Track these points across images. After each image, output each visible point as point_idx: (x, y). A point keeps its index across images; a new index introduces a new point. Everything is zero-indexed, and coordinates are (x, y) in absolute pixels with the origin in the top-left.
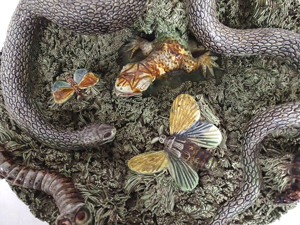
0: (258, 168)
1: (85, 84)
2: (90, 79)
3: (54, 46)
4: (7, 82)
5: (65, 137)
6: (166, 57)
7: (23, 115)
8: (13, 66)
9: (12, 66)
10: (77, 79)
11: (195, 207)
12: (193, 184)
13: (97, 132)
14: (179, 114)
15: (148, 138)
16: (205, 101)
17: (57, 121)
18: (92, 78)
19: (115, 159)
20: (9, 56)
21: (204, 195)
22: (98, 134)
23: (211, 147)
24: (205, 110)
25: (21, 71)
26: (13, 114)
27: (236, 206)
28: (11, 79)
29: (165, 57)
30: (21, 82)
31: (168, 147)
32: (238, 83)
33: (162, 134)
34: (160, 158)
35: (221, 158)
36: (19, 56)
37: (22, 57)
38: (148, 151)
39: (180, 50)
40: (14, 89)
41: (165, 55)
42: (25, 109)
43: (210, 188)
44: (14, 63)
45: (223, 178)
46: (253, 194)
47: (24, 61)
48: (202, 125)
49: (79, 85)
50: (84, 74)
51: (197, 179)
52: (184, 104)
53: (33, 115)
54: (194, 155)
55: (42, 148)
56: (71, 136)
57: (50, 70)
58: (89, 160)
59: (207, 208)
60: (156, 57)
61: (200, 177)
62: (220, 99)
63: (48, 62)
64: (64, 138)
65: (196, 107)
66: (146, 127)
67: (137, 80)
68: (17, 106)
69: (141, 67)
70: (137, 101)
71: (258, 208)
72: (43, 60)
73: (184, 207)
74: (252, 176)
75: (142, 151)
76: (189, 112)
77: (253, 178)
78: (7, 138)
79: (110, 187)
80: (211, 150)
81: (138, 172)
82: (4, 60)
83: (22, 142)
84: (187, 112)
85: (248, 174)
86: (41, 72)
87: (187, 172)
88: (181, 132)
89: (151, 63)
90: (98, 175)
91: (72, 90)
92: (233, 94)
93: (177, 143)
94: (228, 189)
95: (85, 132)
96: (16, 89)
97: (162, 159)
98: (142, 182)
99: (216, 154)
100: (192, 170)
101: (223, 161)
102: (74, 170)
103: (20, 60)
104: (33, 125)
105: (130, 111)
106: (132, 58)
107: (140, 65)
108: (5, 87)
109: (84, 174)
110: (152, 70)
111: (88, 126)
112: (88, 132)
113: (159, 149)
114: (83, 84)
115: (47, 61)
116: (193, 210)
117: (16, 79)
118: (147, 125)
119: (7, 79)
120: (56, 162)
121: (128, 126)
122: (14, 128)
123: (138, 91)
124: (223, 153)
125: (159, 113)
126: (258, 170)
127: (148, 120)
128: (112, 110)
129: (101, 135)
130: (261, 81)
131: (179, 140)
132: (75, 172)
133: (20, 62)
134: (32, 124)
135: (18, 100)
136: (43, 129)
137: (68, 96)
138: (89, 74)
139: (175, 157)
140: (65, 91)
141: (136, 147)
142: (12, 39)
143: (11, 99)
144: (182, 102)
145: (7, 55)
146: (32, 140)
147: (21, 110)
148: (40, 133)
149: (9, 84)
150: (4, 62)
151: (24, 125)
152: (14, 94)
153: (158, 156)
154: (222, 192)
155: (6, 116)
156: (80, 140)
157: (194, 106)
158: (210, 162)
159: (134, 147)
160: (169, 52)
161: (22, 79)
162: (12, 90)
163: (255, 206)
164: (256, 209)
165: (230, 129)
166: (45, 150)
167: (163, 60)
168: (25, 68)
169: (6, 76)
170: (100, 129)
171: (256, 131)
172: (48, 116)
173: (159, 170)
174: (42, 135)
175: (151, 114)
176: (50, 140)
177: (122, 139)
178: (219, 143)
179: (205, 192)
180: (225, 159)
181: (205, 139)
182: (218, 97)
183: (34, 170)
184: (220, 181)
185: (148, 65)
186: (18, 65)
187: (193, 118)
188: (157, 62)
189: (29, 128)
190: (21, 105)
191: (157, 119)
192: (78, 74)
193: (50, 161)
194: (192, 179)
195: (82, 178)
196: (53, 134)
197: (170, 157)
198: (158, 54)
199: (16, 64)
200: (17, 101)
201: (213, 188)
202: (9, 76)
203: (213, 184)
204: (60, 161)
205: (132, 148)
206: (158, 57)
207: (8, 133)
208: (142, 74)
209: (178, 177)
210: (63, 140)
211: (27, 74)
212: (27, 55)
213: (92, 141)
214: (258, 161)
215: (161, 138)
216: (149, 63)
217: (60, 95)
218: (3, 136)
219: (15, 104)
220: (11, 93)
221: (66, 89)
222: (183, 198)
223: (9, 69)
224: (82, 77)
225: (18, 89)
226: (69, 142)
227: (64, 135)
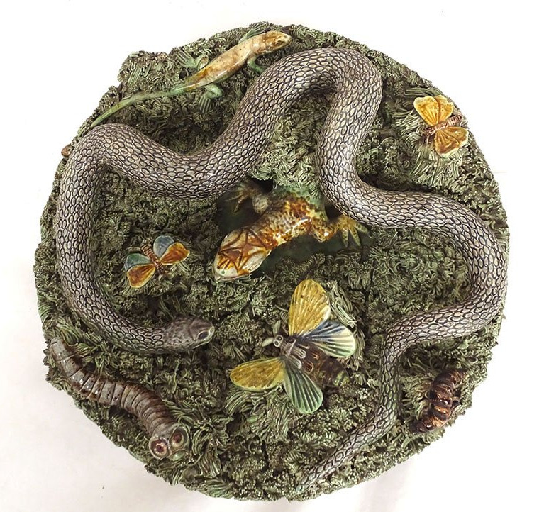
0: (397, 388)
1: (169, 258)
3: (123, 198)
4: (68, 260)
6: (287, 222)
7: (91, 306)
8: (75, 236)
9: (73, 236)
10: (159, 250)
11: (315, 434)
12: (315, 405)
13: (189, 331)
14: (303, 308)
15: (258, 338)
16: (339, 291)
17: (129, 311)
18: (179, 251)
19: (211, 366)
20: (69, 222)
21: (328, 419)
22: (190, 334)
23: (342, 357)
24: (337, 305)
25: (84, 242)
26: (77, 304)
27: (365, 435)
28: (73, 255)
29: (285, 222)
30: (85, 258)
31: (285, 353)
32: (390, 262)
33: (278, 334)
34: (273, 369)
35: (355, 371)
38: (257, 357)
39: (309, 212)
40: (77, 269)
41: (285, 219)
42: (93, 297)
43: (336, 411)
45: (355, 399)
46: (387, 420)
47: (87, 227)
48: (331, 327)
49: (161, 259)
50: (168, 244)
51: (321, 399)
52: (309, 295)
53: (103, 305)
54: (318, 367)
55: (114, 350)
56: (154, 335)
57: (118, 233)
58: (177, 369)
59: (330, 436)
60: (273, 222)
61: (326, 396)
62: (364, 283)
63: (116, 223)
64: (145, 338)
65: (324, 301)
66: (256, 320)
67: (245, 259)
68: (82, 293)
69: (251, 238)
70: (243, 282)
71: (394, 438)
72: (109, 219)
73: (302, 434)
74: (388, 398)
75: (250, 356)
76: (315, 306)
77: (389, 400)
78: (74, 337)
79: (206, 406)
80: (343, 361)
81: (243, 387)
82: (62, 227)
83: (90, 342)
84: (313, 306)
85: (385, 394)
86: (105, 238)
87: (308, 389)
88: (304, 333)
89: (265, 232)
90: (189, 389)
91: (151, 267)
92: (383, 278)
93: (297, 349)
94: (360, 413)
95: (172, 331)
96: (80, 269)
97: (275, 370)
98: (248, 401)
99: (348, 367)
100: (315, 386)
101: (357, 376)
102: (157, 381)
103: (82, 226)
104: (105, 320)
105: (233, 297)
106: (237, 211)
107: (250, 234)
108: (65, 266)
109: (171, 387)
110: (267, 242)
111: (177, 323)
112: (177, 330)
113: (273, 354)
114: (166, 259)
115: (114, 221)
116: (313, 438)
117: (79, 254)
118: (257, 318)
119: (67, 254)
120: (133, 370)
121: (229, 320)
122: (78, 323)
123: (245, 273)
124: (358, 365)
125: (275, 302)
126: (397, 390)
127: (259, 311)
128: (207, 294)
129: (194, 336)
130: (419, 265)
131: (300, 345)
132: (158, 384)
133: (83, 228)
134: (104, 318)
136: (117, 325)
137: (147, 276)
138: (176, 245)
139: (295, 368)
140: (145, 269)
141: (241, 351)
142: (72, 197)
143: (73, 283)
144: (307, 291)
145: (65, 220)
146: (103, 340)
147: (87, 299)
148: (114, 331)
149: (70, 262)
150: (62, 230)
151: (92, 320)
152: (77, 276)
153: (270, 366)
154: (352, 417)
155: (62, 304)
156: (166, 341)
157: (323, 298)
158: (339, 377)
159: (237, 350)
160: (293, 215)
161: (86, 253)
162: (75, 270)
163: (390, 435)
164: (390, 439)
165: (374, 331)
166: (118, 354)
167: (282, 226)
168: (87, 236)
169: (66, 251)
170: (193, 327)
171: (394, 342)
172: (118, 304)
173: (271, 386)
174: (116, 334)
175: (263, 303)
176: (126, 340)
177: (221, 338)
178: (352, 353)
179: (330, 417)
180: (360, 373)
181: (334, 346)
182: (361, 281)
183: (111, 381)
184: (352, 402)
185: (261, 234)
186: (80, 234)
187: (321, 316)
188: (274, 229)
189: (99, 324)
190: (87, 292)
191: (272, 311)
192: (161, 244)
193: (126, 369)
194: (314, 398)
195: (168, 392)
196: (129, 332)
197: (287, 368)
198: (277, 217)
199: (78, 232)
200: (82, 286)
201: (340, 411)
202: (70, 251)
203: (342, 406)
204: (139, 369)
205: (235, 351)
206: (276, 221)
207: (74, 331)
208: (252, 249)
209: (295, 395)
210: (143, 340)
212: (90, 217)
213: (182, 344)
214: (398, 378)
215: (276, 340)
216: (263, 231)
217: (136, 276)
218: (68, 334)
219: (80, 291)
220: (73, 275)
222: (301, 423)
223: (69, 240)
224: (166, 249)
225: (82, 269)
226: (151, 343)
227: (144, 334)
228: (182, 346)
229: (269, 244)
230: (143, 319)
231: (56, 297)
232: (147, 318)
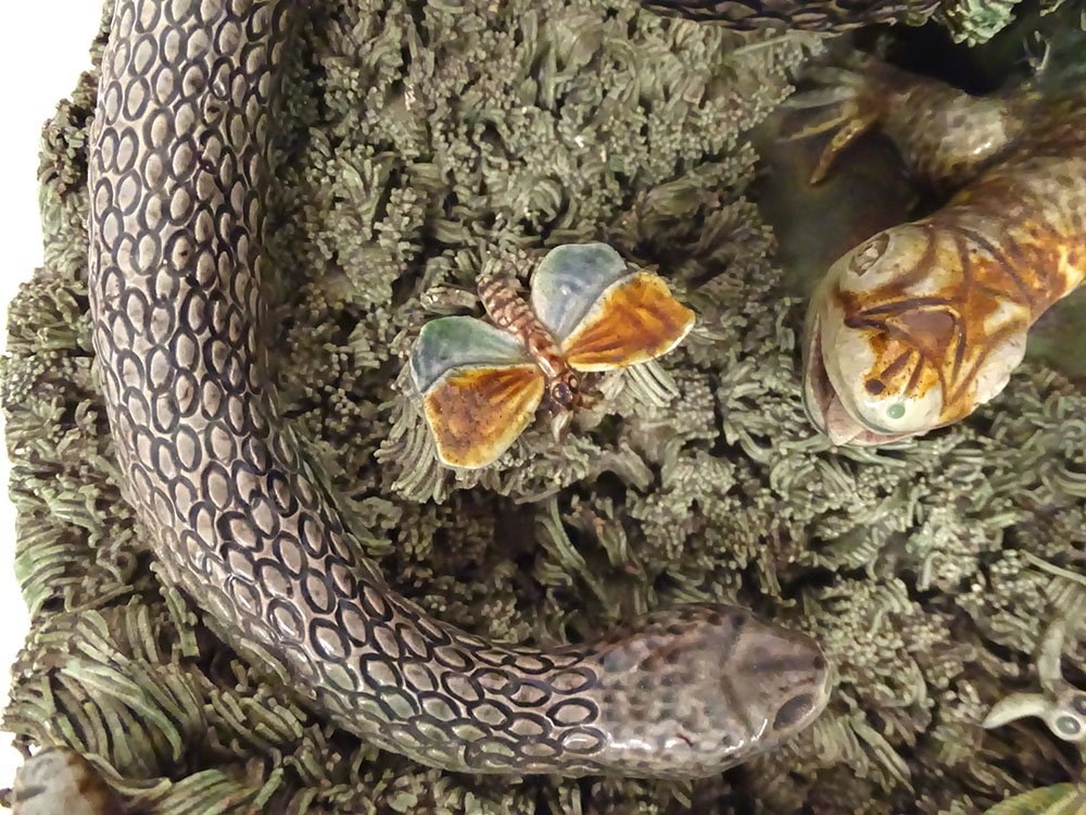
1: (606, 341)
2: (643, 314)
4: (138, 326)
5: (514, 709)
7: (251, 560)
8: (175, 212)
9: (165, 210)
10: (558, 305)
13: (726, 685)
15: (955, 685)
17: (425, 564)
18: (654, 311)
20: (149, 142)
22: (735, 705)
25: (222, 246)
26: (182, 547)
28: (165, 302)
30: (225, 320)
36: (212, 141)
37: (225, 150)
40: (182, 371)
42: (262, 516)
44: (180, 192)
47: (240, 178)
49: (566, 344)
50: (601, 277)
53: (314, 555)
56: (555, 699)
57: (376, 233)
60: (1052, 198)
63: (367, 187)
64: (511, 717)
68: (205, 493)
69: (983, 262)
70: (879, 452)
72: (338, 168)
78: (157, 738)
82: (114, 165)
86: (324, 248)
89: (1030, 239)
91: (527, 376)
96: (198, 375)
103: (214, 171)
104: (320, 631)
105: (842, 512)
107: (971, 245)
108: (123, 355)
110: (1037, 283)
112: (667, 682)
114: (595, 344)
115: (363, 176)
117: (194, 301)
119: (132, 298)
122: (188, 644)
127: (953, 573)
128: (733, 494)
133: (218, 181)
134: (314, 624)
135: (211, 454)
136: (382, 657)
137: (511, 419)
138: (637, 283)
140: (497, 383)
142: (163, 22)
143: (164, 442)
145: (130, 132)
147: (233, 523)
148: (362, 687)
149: (150, 339)
150: (114, 179)
151: (256, 629)
152: (183, 407)
155: (120, 537)
159: (873, 736)
161: (230, 301)
166: (381, 786)
168: (240, 222)
169: (129, 284)
170: (746, 668)
172: (375, 531)
174: (376, 699)
176: (425, 726)
186: (204, 205)
188: (1061, 231)
189: (292, 652)
190: (232, 490)
192: (566, 277)
196: (441, 690)
198: (1066, 181)
199: (193, 196)
200: (205, 459)
202: (151, 283)
206: (1065, 197)
207: (161, 697)
210: (504, 727)
211: (251, 266)
212: (254, 137)
213: (701, 757)
216: (1020, 235)
217: (468, 415)
218: (128, 720)
219: (197, 484)
220: (161, 402)
221: (498, 375)
223: (145, 230)
224: (593, 299)
225: (210, 374)
226: (542, 738)
227: (505, 691)
228: (699, 766)
229: (1042, 291)
230: (479, 598)
231: (90, 507)
232: (497, 595)
